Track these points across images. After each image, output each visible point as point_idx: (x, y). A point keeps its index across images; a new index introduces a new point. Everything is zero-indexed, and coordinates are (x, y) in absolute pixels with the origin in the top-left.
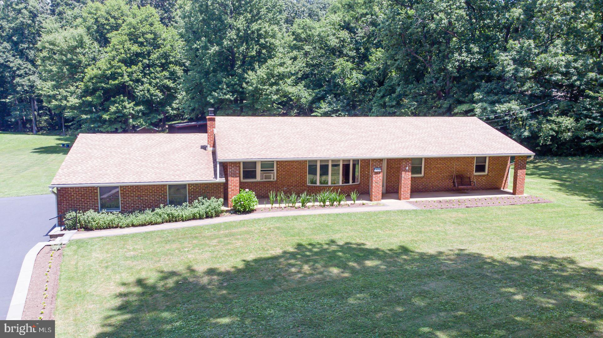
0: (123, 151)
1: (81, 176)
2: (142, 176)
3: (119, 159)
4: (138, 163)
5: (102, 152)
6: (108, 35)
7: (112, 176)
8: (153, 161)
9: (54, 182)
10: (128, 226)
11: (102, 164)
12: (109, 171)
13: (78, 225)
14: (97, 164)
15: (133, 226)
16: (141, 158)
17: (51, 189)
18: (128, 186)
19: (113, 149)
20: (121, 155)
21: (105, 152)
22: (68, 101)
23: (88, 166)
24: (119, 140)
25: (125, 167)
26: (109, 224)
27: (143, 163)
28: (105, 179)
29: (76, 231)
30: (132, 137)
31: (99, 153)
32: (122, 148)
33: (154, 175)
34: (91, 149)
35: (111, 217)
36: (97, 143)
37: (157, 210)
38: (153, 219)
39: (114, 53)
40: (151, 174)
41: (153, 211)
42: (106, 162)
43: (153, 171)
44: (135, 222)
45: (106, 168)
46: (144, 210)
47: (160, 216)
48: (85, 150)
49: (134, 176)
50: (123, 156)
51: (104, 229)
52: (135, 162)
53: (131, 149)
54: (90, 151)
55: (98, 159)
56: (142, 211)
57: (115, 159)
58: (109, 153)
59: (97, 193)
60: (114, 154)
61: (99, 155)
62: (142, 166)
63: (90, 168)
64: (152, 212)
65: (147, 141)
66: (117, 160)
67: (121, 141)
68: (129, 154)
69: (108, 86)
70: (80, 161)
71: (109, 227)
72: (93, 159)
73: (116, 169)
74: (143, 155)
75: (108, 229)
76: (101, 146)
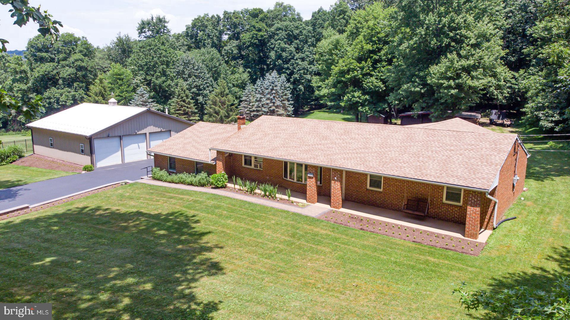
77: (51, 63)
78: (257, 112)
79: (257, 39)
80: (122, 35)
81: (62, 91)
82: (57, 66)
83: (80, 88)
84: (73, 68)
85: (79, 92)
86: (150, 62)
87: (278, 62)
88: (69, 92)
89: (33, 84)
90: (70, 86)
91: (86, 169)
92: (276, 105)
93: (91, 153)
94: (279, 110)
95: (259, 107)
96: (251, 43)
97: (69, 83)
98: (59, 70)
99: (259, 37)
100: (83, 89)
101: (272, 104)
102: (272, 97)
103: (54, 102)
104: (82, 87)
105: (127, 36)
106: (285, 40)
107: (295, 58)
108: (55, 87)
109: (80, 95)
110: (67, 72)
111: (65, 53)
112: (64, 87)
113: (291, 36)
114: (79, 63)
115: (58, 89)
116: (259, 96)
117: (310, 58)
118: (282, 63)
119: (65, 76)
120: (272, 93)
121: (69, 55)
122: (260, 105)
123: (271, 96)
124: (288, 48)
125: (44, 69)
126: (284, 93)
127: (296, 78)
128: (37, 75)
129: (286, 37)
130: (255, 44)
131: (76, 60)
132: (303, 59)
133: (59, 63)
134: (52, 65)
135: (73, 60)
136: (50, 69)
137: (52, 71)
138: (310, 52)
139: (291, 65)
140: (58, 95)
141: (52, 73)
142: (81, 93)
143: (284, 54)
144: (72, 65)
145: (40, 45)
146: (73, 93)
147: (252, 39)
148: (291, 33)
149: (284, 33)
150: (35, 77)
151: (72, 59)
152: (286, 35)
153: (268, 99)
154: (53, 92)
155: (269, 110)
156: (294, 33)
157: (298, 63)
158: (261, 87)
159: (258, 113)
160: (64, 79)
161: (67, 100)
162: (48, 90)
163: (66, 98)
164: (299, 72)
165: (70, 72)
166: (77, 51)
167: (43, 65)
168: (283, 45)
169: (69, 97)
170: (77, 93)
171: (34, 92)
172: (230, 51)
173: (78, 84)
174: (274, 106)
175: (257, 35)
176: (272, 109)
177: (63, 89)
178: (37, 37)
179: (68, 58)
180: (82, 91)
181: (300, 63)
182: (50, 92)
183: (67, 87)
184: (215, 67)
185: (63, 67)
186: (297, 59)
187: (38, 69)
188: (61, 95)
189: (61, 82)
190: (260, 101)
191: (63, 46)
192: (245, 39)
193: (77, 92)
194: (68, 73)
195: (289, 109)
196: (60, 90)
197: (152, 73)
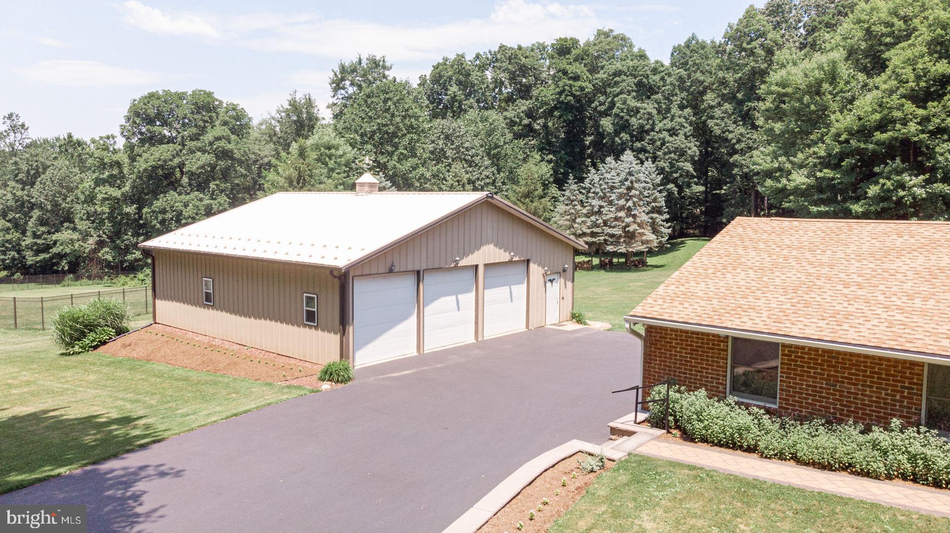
0: (819, 257)
1: (696, 306)
2: (845, 326)
3: (799, 275)
4: (846, 291)
5: (766, 256)
6: (886, 55)
7: (765, 314)
8: (895, 289)
9: (639, 310)
10: (780, 456)
11: (754, 283)
12: (763, 300)
13: (671, 418)
14: (742, 283)
15: (796, 459)
16: (859, 279)
17: (627, 326)
18: (803, 348)
19: (794, 253)
20: (808, 267)
21: (774, 257)
22: (789, 180)
23: (721, 284)
24: (819, 232)
25: (806, 297)
26: (732, 435)
27: (860, 292)
28: (745, 319)
29: (665, 431)
30: (855, 226)
31: (758, 258)
32: (819, 252)
33: (882, 327)
34: (745, 248)
35: (743, 418)
36: (765, 236)
37: (877, 433)
38: (859, 456)
39: (894, 83)
40: (875, 322)
41: (866, 431)
42: (765, 279)
43: (884, 315)
44: (803, 450)
45: (759, 293)
46: (840, 422)
47: (885, 453)
48: (731, 249)
49: (822, 324)
50: (812, 270)
51: (721, 446)
52: (840, 287)
53: (840, 254)
54: (741, 251)
55: (751, 271)
56: (832, 421)
57: (789, 275)
58: (781, 260)
59: (726, 351)
60: (794, 264)
61: (757, 264)
62: (857, 298)
63: (722, 290)
64: (862, 432)
65: (895, 237)
66: (794, 278)
67: (822, 235)
68: (831, 267)
69: (871, 146)
70: (711, 271)
71: (731, 444)
72: (739, 270)
73: (782, 298)
74: (869, 271)
75: (728, 447)
76: (770, 244)
77: (171, 145)
78: (592, 237)
79: (572, 95)
80: (299, 97)
81: (188, 197)
82: (181, 151)
83: (221, 193)
84: (209, 153)
85: (219, 200)
86: (387, 125)
87: (621, 139)
88: (201, 200)
89: (133, 187)
90: (202, 187)
91: (330, 374)
92: (638, 220)
93: (344, 321)
94: (646, 232)
95: (598, 226)
96: (559, 102)
97: (201, 182)
98: (183, 158)
99: (577, 91)
100: (227, 195)
101: (631, 219)
102: (630, 204)
103: (172, 219)
104: (224, 190)
105: (307, 97)
106: (634, 94)
107: (657, 129)
108: (175, 190)
109: (220, 205)
110: (197, 162)
111: (196, 126)
112: (191, 190)
113: (645, 86)
114: (222, 143)
115: (180, 194)
116: (596, 203)
117: (686, 130)
118: (629, 138)
119: (194, 169)
120: (631, 197)
121: (203, 130)
122: (600, 221)
123: (627, 200)
124: (645, 109)
125: (157, 155)
126: (652, 197)
127: (664, 168)
128: (144, 166)
129: (635, 88)
130: (568, 104)
131: (218, 139)
132: (673, 132)
133: (184, 145)
134: (171, 149)
135: (211, 139)
136: (168, 155)
137: (171, 160)
138: (685, 117)
139: (649, 144)
140: (179, 206)
141: (170, 163)
142: (222, 202)
143: (634, 121)
144: (208, 148)
145: (152, 112)
146: (208, 202)
147: (561, 95)
148: (645, 80)
149: (631, 80)
150: (139, 172)
151: (209, 136)
152: (636, 85)
153: (622, 208)
154: (171, 199)
155: (625, 232)
156: (650, 81)
157: (663, 139)
158: (601, 185)
159: (594, 240)
160: (192, 174)
161: (197, 214)
162: (162, 195)
163: (195, 211)
164: (667, 157)
165: (204, 161)
166: (217, 123)
167: (153, 148)
168: (633, 103)
169: (199, 210)
170: (216, 202)
171: (133, 203)
172: (518, 120)
173: (217, 185)
174: (635, 222)
175: (571, 86)
176: (631, 229)
177: (189, 194)
178: (146, 97)
179: (200, 135)
180: (225, 198)
181: (668, 138)
182: (165, 199)
183: (197, 191)
184: (497, 146)
185: (192, 152)
186: (660, 131)
187: (145, 156)
188: (186, 206)
189: (185, 180)
190: (599, 213)
191: (193, 113)
192: (545, 96)
193: (215, 199)
194: (200, 163)
195: (663, 230)
196: (183, 197)
197: (390, 148)
